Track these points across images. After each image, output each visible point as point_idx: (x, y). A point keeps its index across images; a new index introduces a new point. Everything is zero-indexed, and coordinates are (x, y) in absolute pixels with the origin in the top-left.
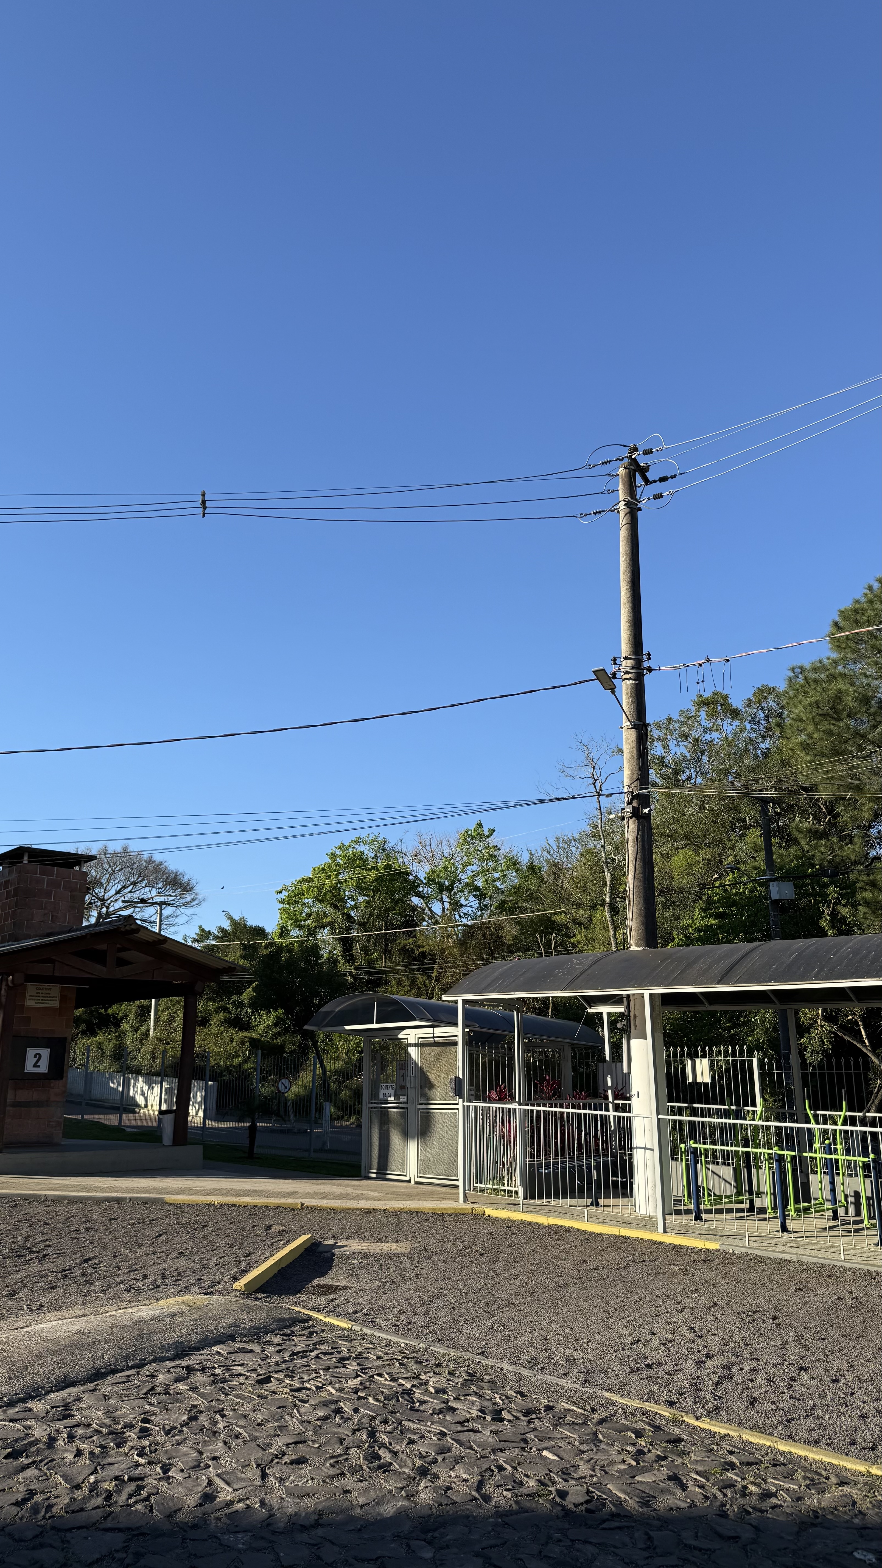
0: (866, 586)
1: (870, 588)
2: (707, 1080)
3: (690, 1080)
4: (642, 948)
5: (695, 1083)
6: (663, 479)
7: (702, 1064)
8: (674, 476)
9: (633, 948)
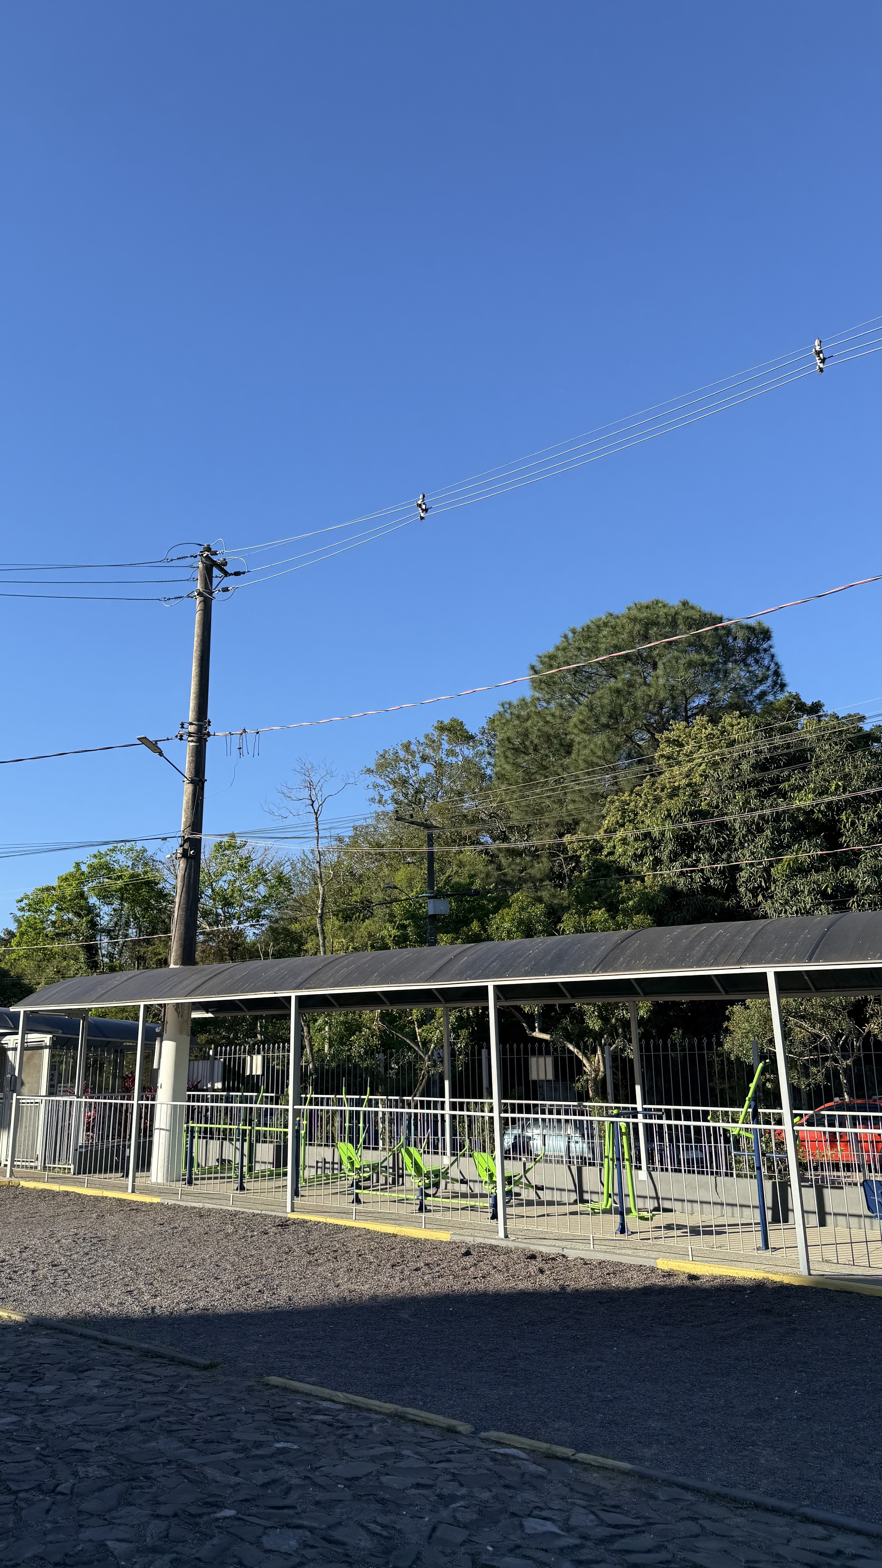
0: (563, 635)
1: (566, 637)
2: (259, 1072)
3: (248, 1073)
4: (178, 966)
5: (251, 1076)
6: (237, 574)
7: (257, 1059)
8: (244, 573)
9: (172, 966)
